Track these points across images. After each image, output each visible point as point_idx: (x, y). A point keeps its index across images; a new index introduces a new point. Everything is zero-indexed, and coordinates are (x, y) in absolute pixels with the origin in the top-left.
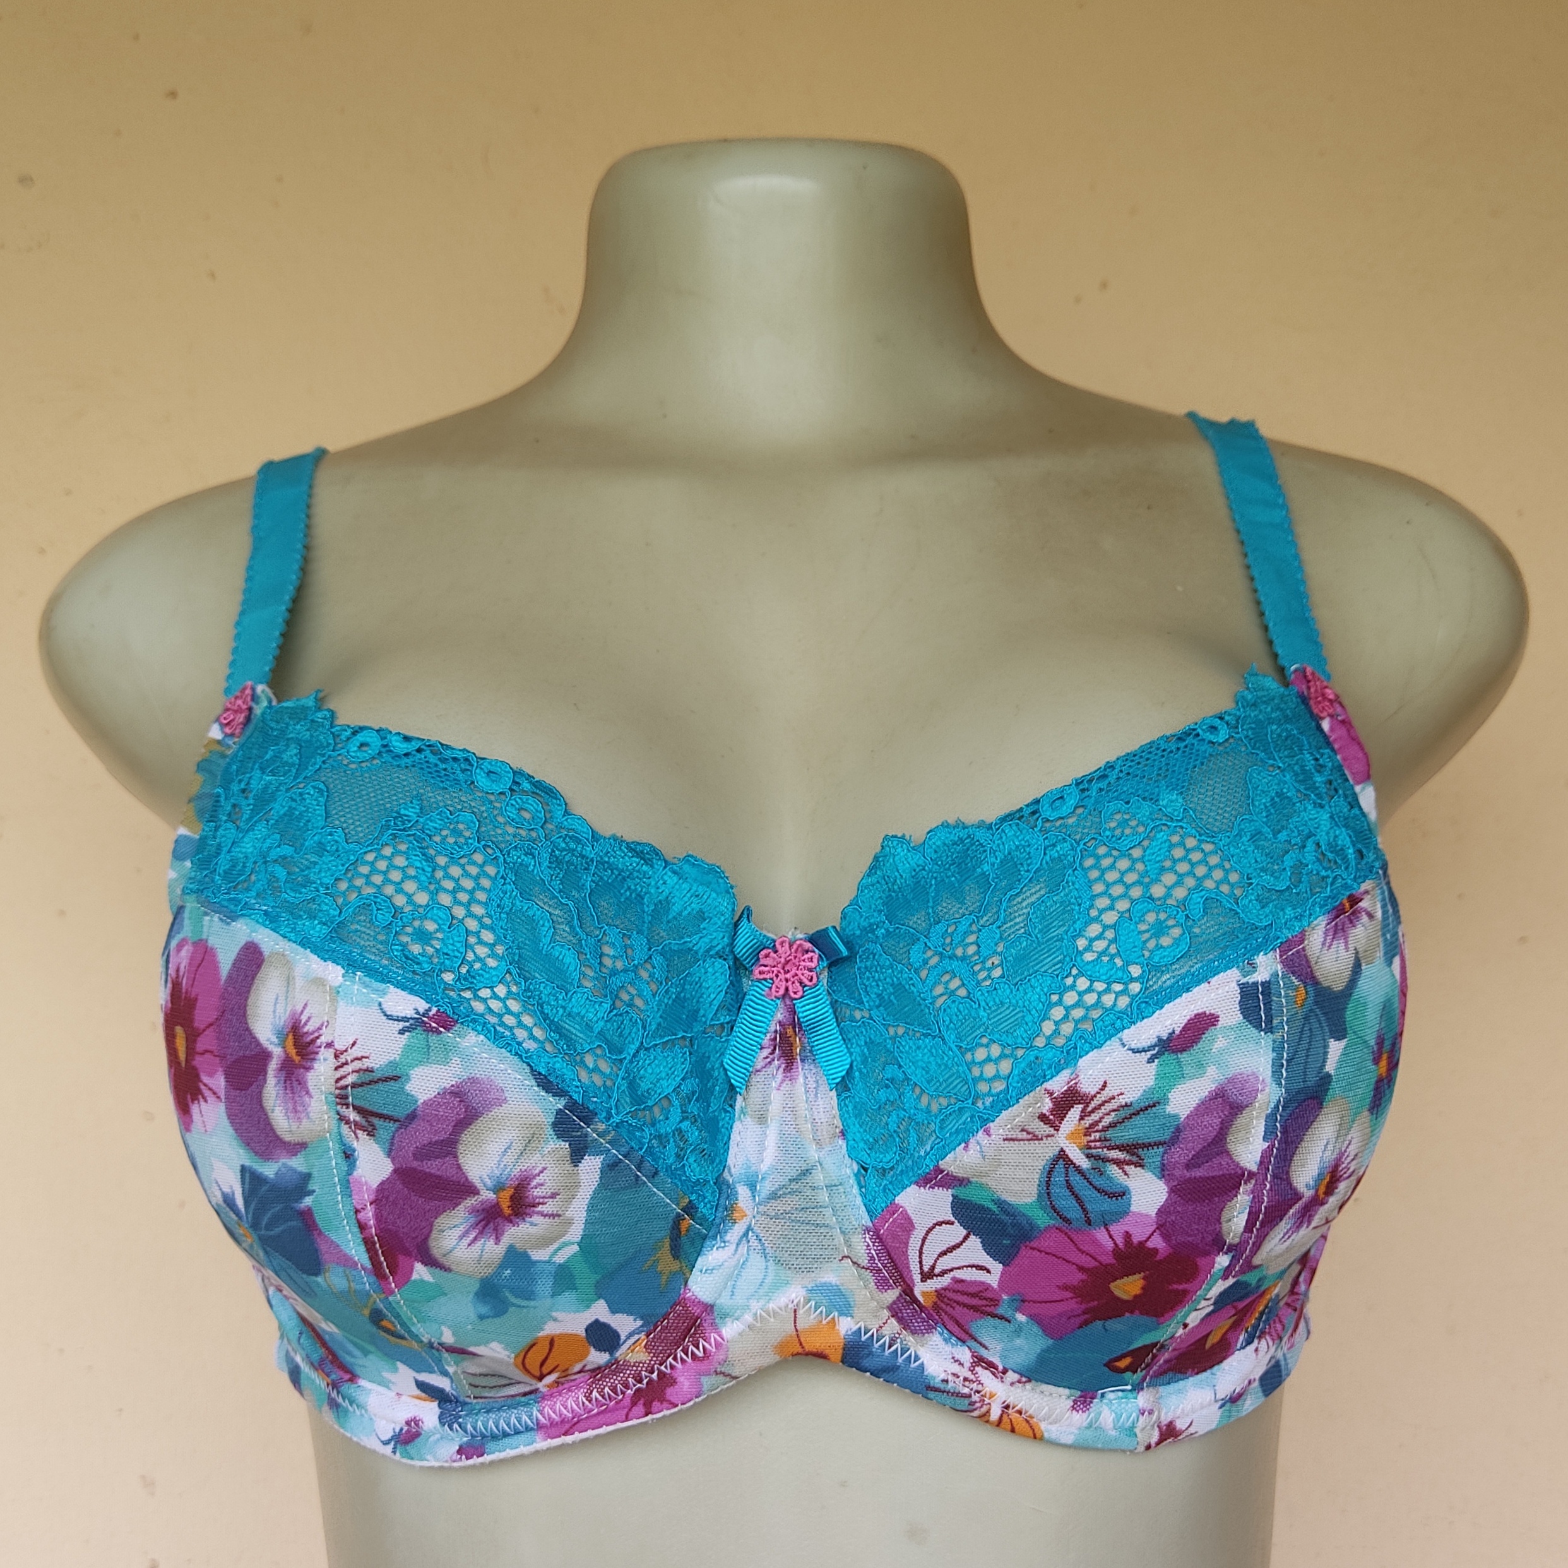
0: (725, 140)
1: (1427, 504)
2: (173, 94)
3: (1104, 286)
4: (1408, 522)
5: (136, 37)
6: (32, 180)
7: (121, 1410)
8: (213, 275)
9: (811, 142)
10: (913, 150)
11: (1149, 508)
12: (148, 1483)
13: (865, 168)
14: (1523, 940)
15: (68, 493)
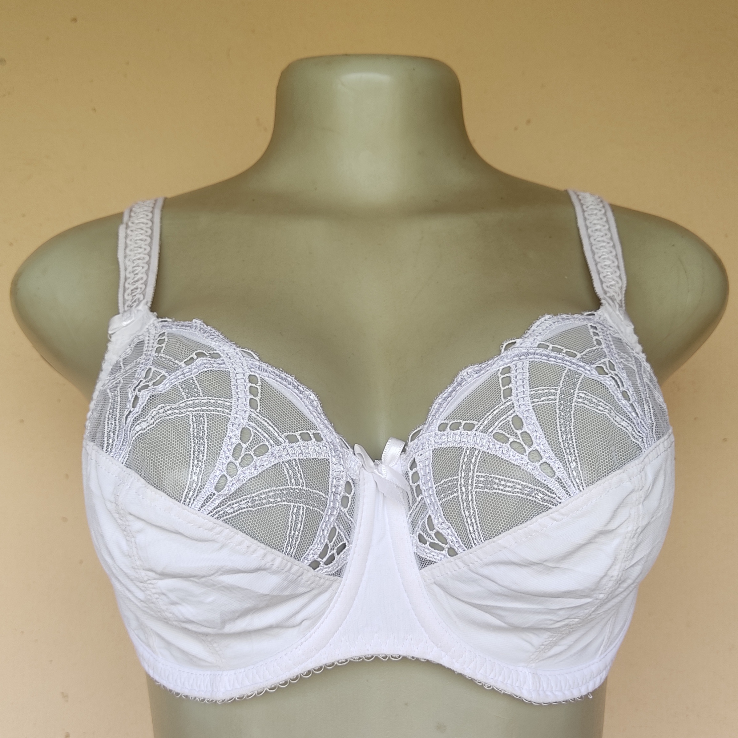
1: (682, 237)
2: (75, 20)
3: (528, 122)
6: (5, 60)
7: (51, 661)
8: (94, 110)
10: (436, 61)
12: (65, 696)
13: (414, 70)
14: (725, 440)
15: (24, 216)
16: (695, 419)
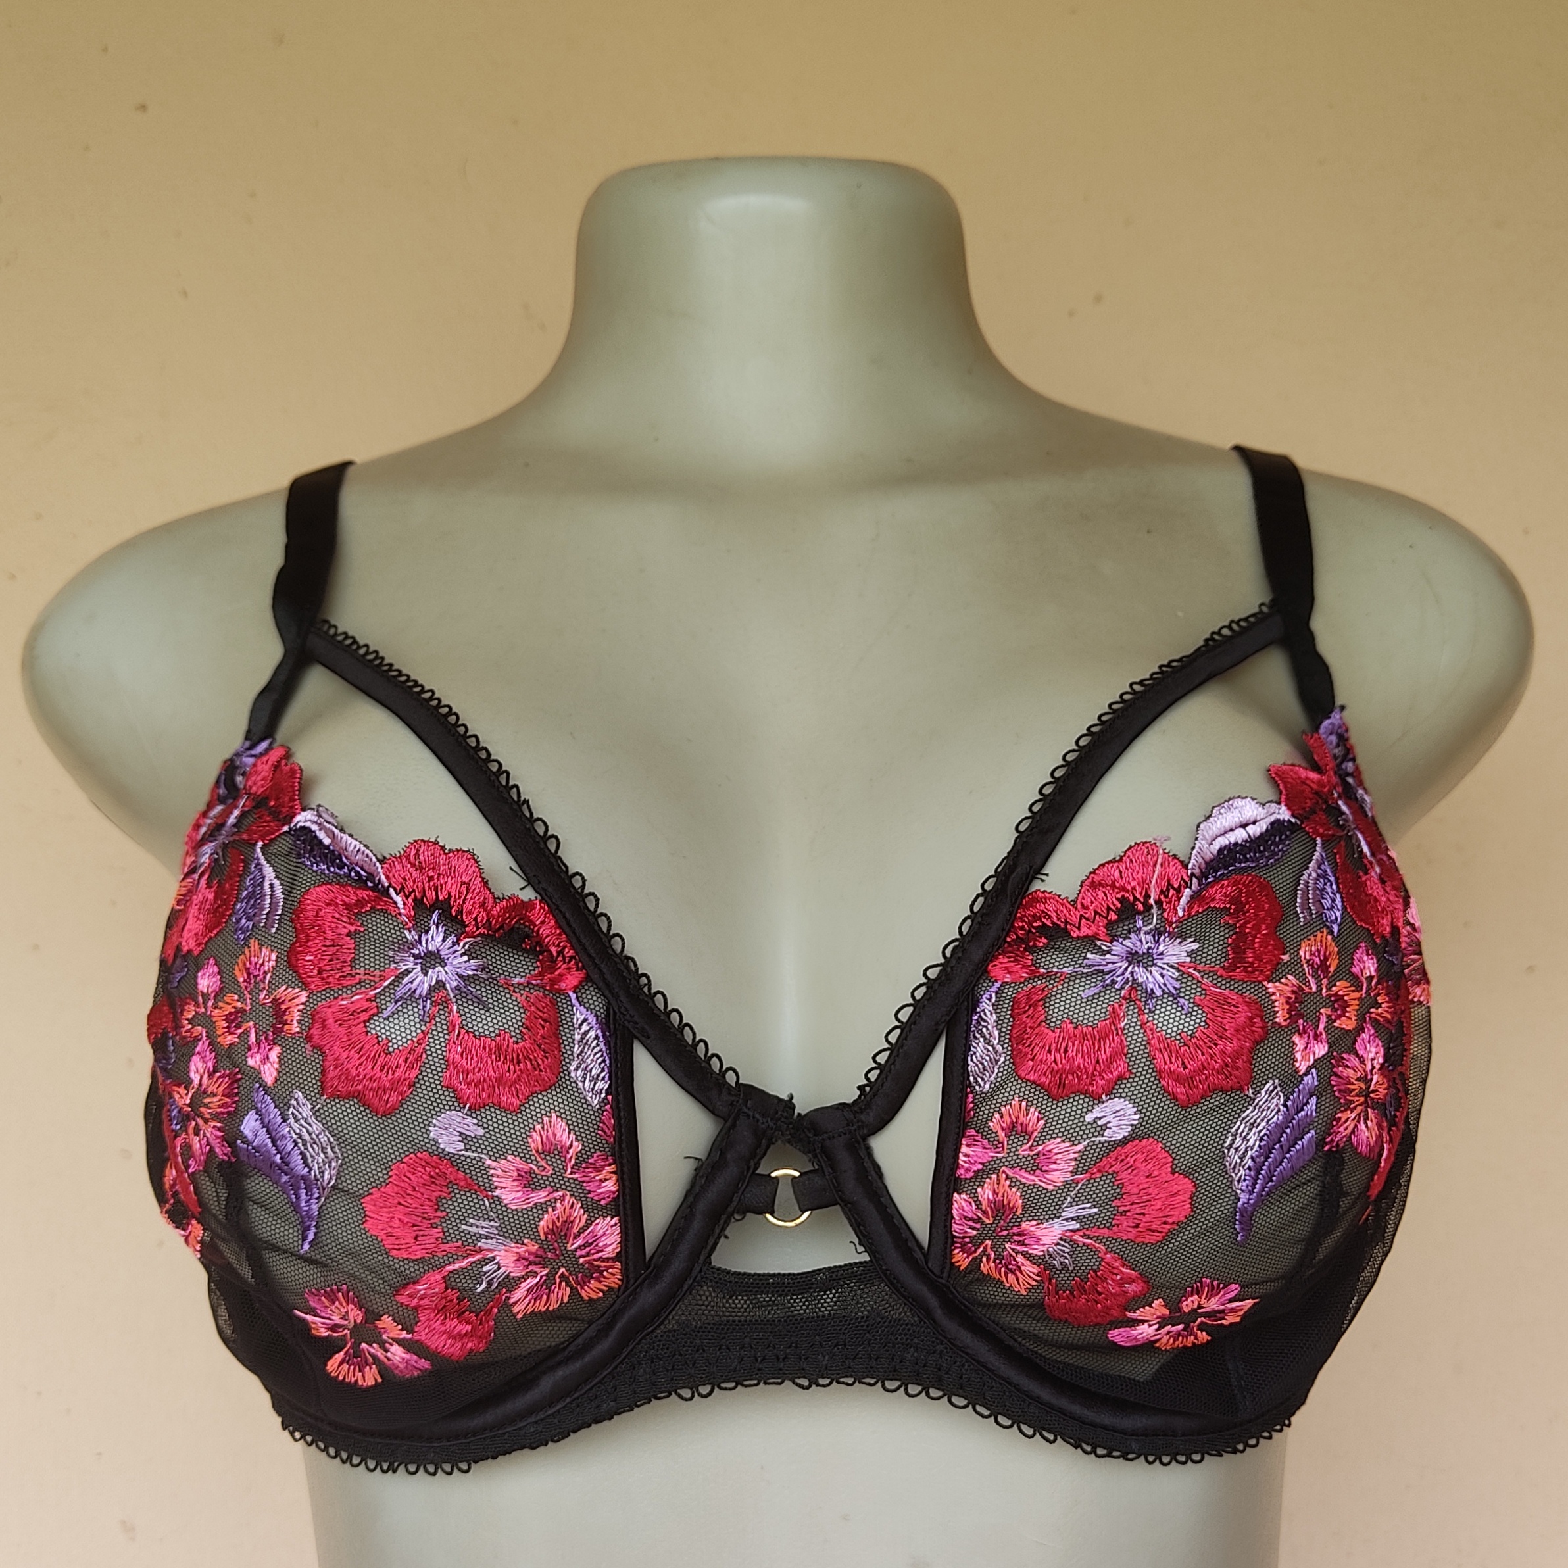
0: (717, 159)
1: (1430, 528)
2: (143, 108)
3: (1098, 299)
4: (1411, 546)
5: (105, 50)
7: (99, 1454)
8: (185, 294)
10: (907, 168)
11: (1148, 532)
12: (128, 1528)
13: (859, 187)
14: (1531, 969)
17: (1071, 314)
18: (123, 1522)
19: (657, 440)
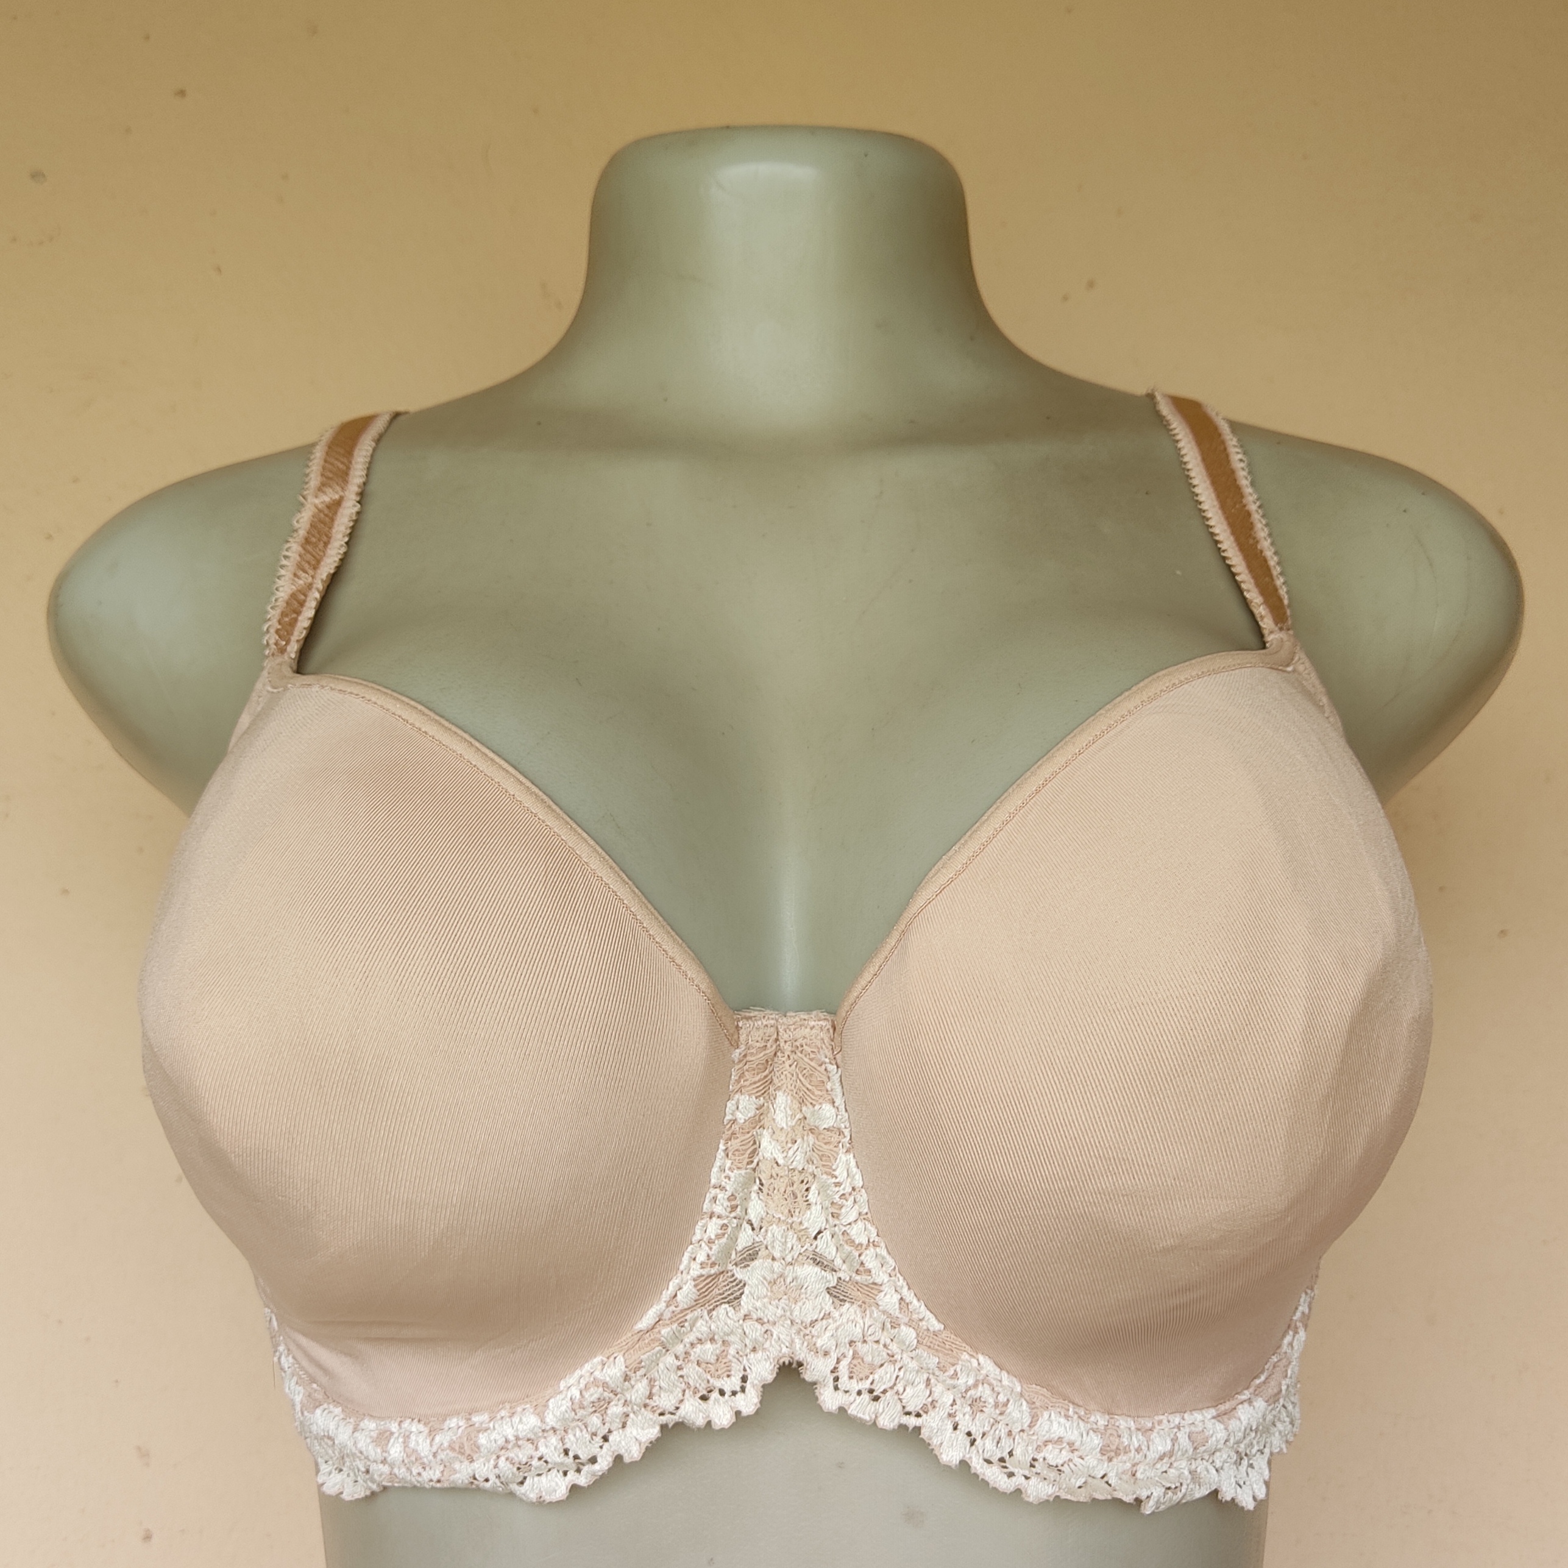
0: (728, 127)
1: (1423, 494)
3: (1091, 285)
4: (1405, 511)
5: (147, 38)
6: (44, 176)
8: (219, 270)
9: (813, 130)
10: (912, 140)
11: (1147, 493)
12: (143, 1454)
14: (1503, 933)
15: (76, 480)
16: (1441, 889)
17: (1065, 298)
18: (139, 1448)
19: (666, 400)
